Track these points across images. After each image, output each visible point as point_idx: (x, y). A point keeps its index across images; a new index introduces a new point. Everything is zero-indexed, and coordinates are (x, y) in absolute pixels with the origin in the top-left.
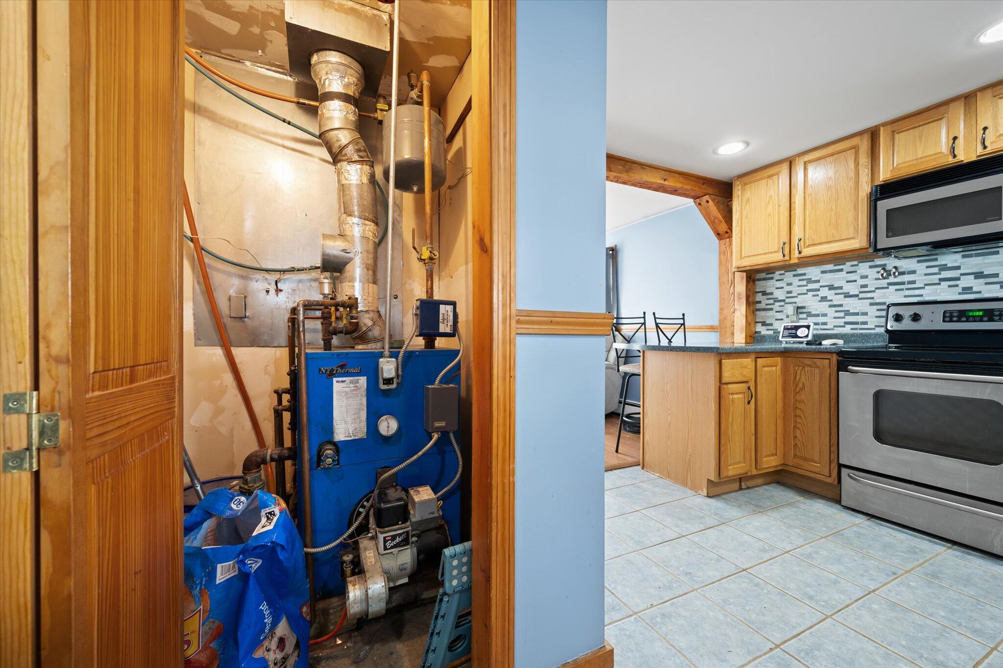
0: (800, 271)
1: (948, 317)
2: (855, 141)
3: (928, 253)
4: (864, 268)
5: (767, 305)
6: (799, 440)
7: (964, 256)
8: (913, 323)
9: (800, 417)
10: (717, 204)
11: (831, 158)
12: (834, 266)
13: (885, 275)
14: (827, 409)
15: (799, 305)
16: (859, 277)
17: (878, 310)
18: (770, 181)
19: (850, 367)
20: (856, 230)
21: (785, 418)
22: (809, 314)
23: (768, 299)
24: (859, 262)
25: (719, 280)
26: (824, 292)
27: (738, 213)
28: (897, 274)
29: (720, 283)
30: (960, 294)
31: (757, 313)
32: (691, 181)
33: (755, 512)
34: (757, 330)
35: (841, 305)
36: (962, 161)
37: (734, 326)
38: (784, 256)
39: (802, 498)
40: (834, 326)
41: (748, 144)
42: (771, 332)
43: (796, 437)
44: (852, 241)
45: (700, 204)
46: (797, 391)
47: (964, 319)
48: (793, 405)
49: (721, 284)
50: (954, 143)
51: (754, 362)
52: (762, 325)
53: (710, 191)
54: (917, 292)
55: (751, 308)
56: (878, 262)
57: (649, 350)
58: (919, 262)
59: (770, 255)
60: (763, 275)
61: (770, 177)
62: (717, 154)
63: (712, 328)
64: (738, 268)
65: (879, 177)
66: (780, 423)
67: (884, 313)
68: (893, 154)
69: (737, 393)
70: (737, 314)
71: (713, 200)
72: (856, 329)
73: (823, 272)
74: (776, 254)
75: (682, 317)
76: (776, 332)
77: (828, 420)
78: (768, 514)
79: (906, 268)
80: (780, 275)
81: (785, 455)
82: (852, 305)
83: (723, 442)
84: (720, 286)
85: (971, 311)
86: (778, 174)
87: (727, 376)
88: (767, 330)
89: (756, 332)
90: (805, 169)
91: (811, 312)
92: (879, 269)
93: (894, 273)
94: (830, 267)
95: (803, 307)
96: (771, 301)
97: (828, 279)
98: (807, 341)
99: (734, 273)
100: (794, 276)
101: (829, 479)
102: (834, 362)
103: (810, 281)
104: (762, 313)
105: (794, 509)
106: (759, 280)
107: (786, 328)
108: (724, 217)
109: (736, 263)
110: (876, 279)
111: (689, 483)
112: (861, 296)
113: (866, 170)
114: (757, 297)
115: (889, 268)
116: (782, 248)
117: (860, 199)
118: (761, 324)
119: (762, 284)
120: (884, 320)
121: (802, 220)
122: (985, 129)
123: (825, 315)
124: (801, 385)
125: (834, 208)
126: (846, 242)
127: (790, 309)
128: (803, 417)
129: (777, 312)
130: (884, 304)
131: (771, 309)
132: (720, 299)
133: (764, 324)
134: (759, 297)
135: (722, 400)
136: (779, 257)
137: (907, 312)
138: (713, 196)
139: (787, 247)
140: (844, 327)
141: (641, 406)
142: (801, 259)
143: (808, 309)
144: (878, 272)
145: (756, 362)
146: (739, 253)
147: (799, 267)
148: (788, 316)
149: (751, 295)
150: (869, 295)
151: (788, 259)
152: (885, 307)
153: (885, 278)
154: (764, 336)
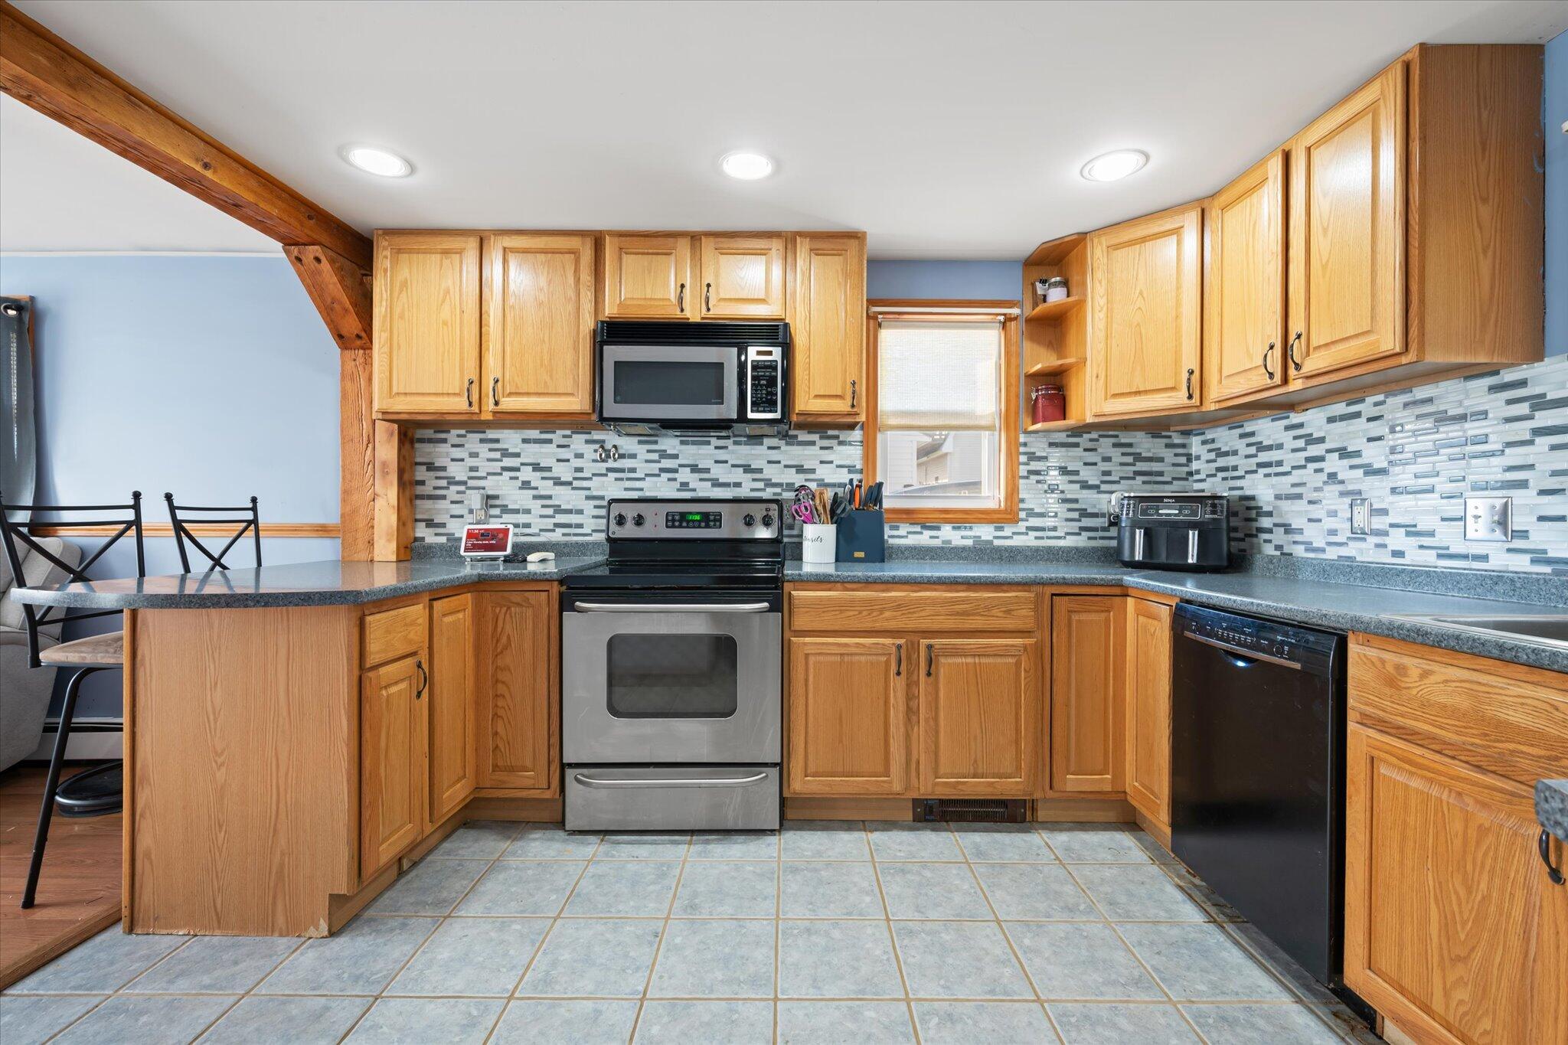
0: (491, 434)
1: (673, 521)
2: (574, 243)
3: (651, 432)
4: (578, 442)
5: (435, 488)
6: (501, 738)
7: (682, 443)
8: (636, 528)
9: (504, 696)
10: (339, 271)
11: (542, 257)
12: (541, 433)
13: (603, 456)
14: (545, 675)
15: (490, 493)
16: (573, 455)
17: (595, 507)
18: (446, 262)
19: (578, 603)
20: (576, 383)
21: (478, 703)
22: (505, 510)
23: (437, 478)
24: (572, 433)
25: (342, 431)
26: (526, 474)
27: (384, 303)
28: (617, 456)
29: (343, 438)
30: (678, 490)
31: (418, 502)
32: (279, 198)
33: (439, 922)
34: (418, 535)
35: (550, 497)
36: (688, 319)
37: (373, 527)
38: (470, 404)
39: (508, 843)
40: (541, 530)
41: (412, 169)
42: (443, 540)
43: (496, 734)
44: (571, 399)
45: (299, 259)
46: (499, 650)
47: (684, 524)
48: (493, 676)
49: (346, 440)
50: (682, 291)
51: (427, 610)
52: (428, 526)
53: (324, 238)
54: (638, 484)
55: (407, 493)
56: (597, 435)
57: (153, 606)
58: (640, 442)
59: (446, 399)
60: (429, 433)
61: (446, 252)
62: (346, 160)
63: (323, 531)
64: (383, 413)
65: (604, 309)
66: (471, 714)
67: (603, 512)
68: (620, 282)
69: (396, 683)
70: (380, 503)
71: (332, 262)
72: (569, 535)
73: (525, 441)
74: (457, 399)
75: (250, 505)
76: (454, 540)
77: (546, 693)
78: (460, 914)
79: (626, 450)
80: (459, 436)
81: (478, 772)
82: (565, 497)
83: (366, 800)
84: (343, 444)
85: (690, 513)
86: (460, 252)
87: (376, 650)
88: (436, 534)
89: (416, 539)
90: (505, 261)
91: (507, 506)
92: (597, 446)
93: (614, 455)
94: (534, 434)
95: (496, 497)
96: (444, 483)
97: (531, 453)
98: (505, 556)
99: (374, 422)
100: (482, 441)
101: (548, 792)
102: (554, 595)
103: (505, 453)
104: (428, 504)
105: (501, 877)
106: (422, 441)
107: (470, 535)
108: (354, 305)
109: (380, 403)
110: (595, 461)
111: (281, 920)
112: (576, 484)
113: (589, 294)
114: (417, 473)
115: (608, 446)
116: (468, 390)
117: (581, 336)
118: (424, 523)
119: (428, 450)
120: (604, 521)
121: (499, 346)
122: (709, 285)
123: (528, 511)
124: (504, 640)
125: (546, 339)
126: (563, 399)
127: (475, 500)
128: (508, 696)
129: (452, 502)
130: (602, 498)
131: (444, 497)
132: (344, 471)
133: (430, 523)
134: (421, 473)
135: (366, 707)
136: (460, 404)
137: (630, 512)
138: (331, 253)
139: (475, 388)
140: (554, 531)
141: (126, 727)
142: (498, 415)
143: (502, 500)
144: (596, 451)
145: (431, 608)
146: (386, 384)
147: (489, 427)
148: (471, 511)
149: (407, 467)
150: (585, 484)
151: (477, 411)
152: (605, 503)
153: (603, 461)
154: (430, 547)
